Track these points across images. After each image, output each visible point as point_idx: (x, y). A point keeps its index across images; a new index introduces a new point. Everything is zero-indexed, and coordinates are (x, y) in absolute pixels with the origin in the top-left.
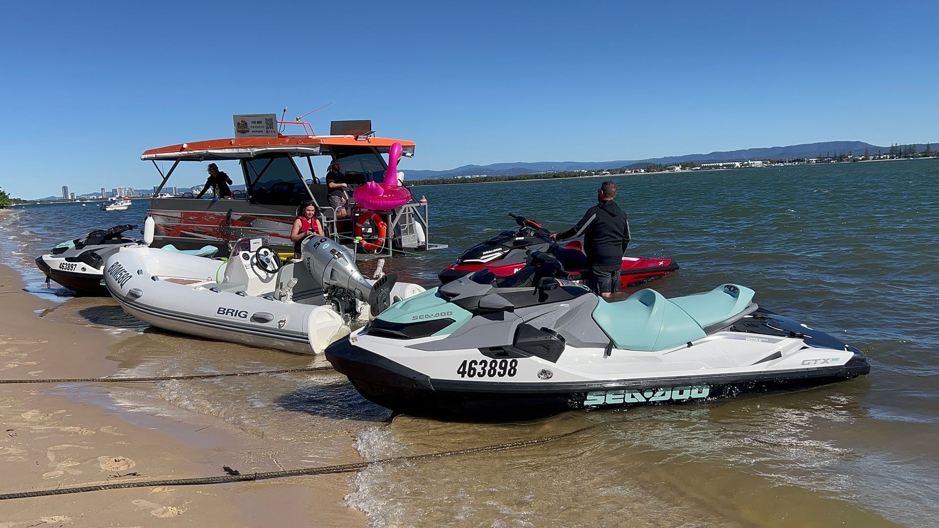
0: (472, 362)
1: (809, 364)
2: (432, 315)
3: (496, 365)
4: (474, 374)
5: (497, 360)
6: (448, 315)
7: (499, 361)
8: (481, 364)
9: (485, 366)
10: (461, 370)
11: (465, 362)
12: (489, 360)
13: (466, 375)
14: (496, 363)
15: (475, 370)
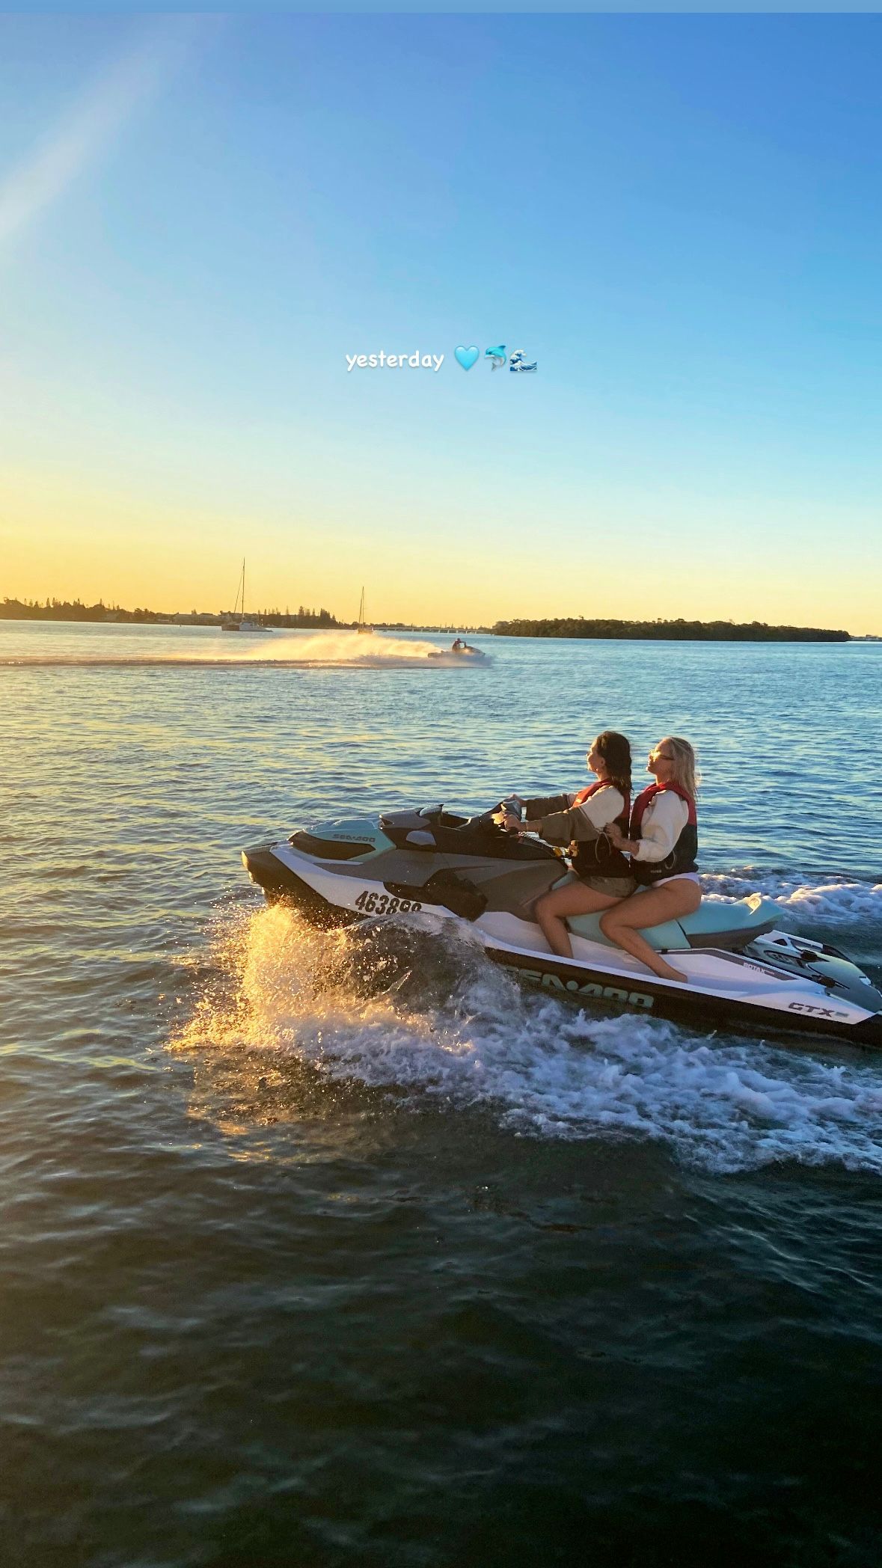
0: (373, 894)
1: (800, 1009)
2: (354, 838)
3: (397, 905)
4: (372, 909)
5: (400, 899)
6: (370, 841)
7: (401, 900)
8: (381, 899)
9: (386, 902)
10: (360, 901)
11: (366, 893)
12: (391, 897)
13: (364, 908)
14: (398, 902)
15: (374, 904)
